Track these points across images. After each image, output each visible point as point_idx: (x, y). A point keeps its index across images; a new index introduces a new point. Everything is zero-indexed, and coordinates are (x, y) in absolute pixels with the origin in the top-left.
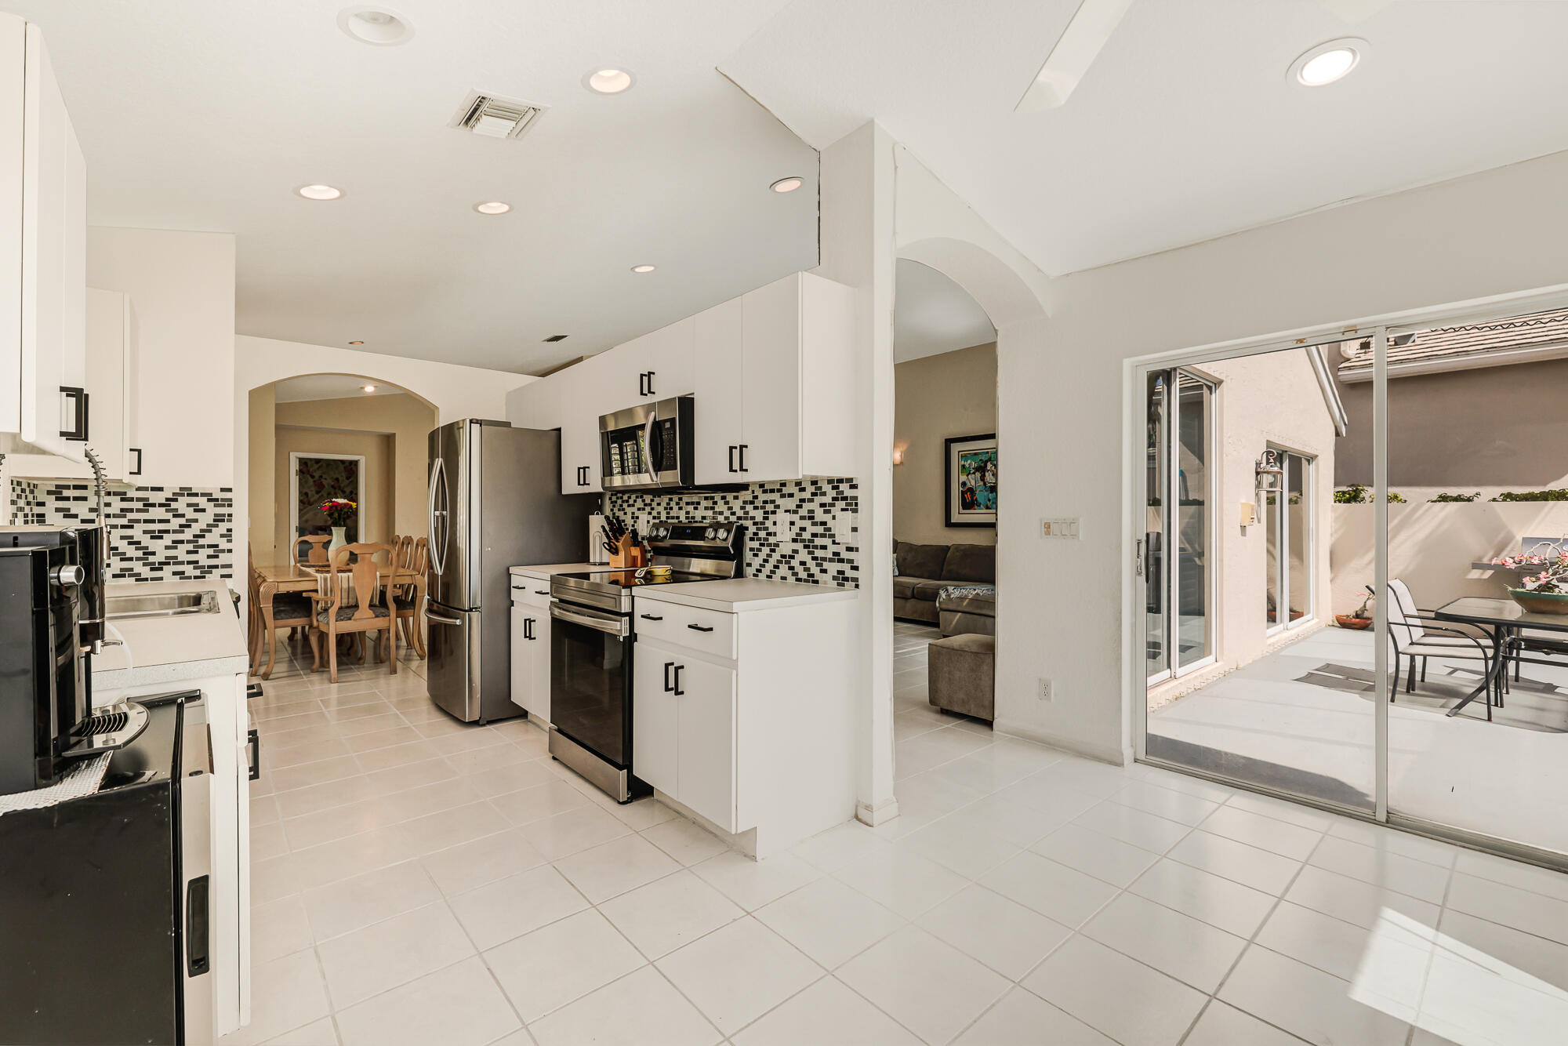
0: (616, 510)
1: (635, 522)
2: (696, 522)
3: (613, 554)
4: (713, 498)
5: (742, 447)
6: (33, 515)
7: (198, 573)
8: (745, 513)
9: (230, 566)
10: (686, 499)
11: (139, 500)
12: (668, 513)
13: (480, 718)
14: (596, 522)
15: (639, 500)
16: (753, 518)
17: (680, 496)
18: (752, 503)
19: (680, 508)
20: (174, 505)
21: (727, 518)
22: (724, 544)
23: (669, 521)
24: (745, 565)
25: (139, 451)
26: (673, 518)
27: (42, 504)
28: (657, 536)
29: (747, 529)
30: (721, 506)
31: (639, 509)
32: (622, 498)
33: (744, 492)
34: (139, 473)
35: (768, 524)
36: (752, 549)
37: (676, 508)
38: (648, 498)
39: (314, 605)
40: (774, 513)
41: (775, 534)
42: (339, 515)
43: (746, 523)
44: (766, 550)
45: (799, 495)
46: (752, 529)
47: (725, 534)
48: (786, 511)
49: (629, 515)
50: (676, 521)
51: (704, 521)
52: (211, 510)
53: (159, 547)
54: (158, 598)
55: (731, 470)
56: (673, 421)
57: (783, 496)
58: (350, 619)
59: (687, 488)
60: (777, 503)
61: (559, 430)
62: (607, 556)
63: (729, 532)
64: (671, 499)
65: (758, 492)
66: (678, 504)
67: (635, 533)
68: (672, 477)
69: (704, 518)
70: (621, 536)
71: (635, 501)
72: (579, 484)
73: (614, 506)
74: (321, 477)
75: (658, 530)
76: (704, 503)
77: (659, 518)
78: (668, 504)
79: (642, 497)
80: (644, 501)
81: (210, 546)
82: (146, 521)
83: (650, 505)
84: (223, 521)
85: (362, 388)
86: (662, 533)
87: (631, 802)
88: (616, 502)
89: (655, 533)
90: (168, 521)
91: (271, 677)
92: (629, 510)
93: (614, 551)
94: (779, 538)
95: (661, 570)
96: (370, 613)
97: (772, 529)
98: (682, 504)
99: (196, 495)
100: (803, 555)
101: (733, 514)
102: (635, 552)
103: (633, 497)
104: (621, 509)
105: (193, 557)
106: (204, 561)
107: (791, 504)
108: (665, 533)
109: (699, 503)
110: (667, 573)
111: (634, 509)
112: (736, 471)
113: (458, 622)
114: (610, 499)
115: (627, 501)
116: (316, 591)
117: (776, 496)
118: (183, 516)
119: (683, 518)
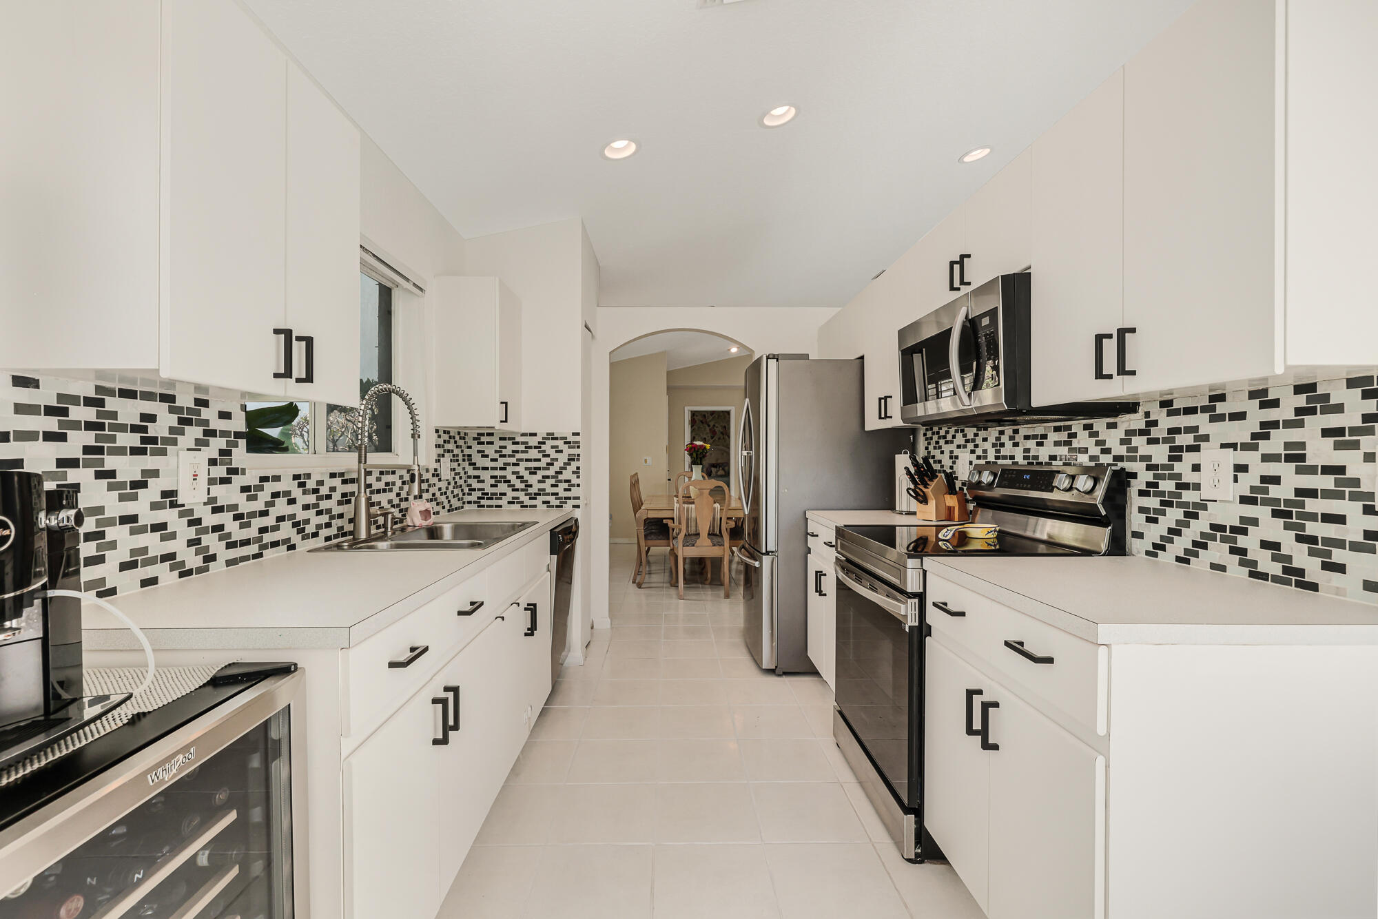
0: (931, 448)
1: (954, 463)
2: (1041, 463)
3: (921, 502)
4: (1069, 428)
5: (1122, 333)
6: (464, 456)
7: (558, 503)
8: (1129, 450)
9: (578, 498)
10: (1024, 430)
11: (523, 443)
12: (998, 451)
13: (776, 667)
14: (902, 461)
15: (959, 435)
16: (1146, 458)
17: (1016, 427)
18: (1142, 433)
19: (1016, 445)
20: (544, 448)
21: (1092, 458)
22: (1087, 500)
23: (1000, 462)
24: (1129, 535)
25: (506, 403)
26: (1005, 457)
27: (470, 447)
28: (979, 482)
29: (1134, 475)
30: (1083, 440)
31: (959, 447)
32: (938, 433)
33: (1127, 417)
34: (506, 421)
35: (1183, 468)
36: (1142, 510)
37: (1009, 444)
38: (970, 432)
39: (671, 531)
40: (1196, 449)
41: (1197, 487)
42: (697, 455)
43: (1129, 466)
44: (1174, 515)
45: (1256, 416)
46: (1145, 476)
47: (1090, 484)
48: (1223, 446)
49: (947, 454)
50: (1009, 462)
51: (1054, 463)
52: (567, 451)
53: (533, 480)
54: (501, 525)
55: (1099, 374)
56: (992, 313)
57: (1214, 419)
58: (693, 545)
59: (1019, 413)
60: (1201, 432)
61: (862, 358)
62: (915, 505)
63: (1096, 481)
64: (1002, 433)
65: (1160, 415)
66: (1011, 438)
67: (951, 478)
68: (990, 397)
69: (1053, 458)
70: (931, 480)
71: (954, 437)
72: (880, 418)
73: (929, 444)
74: (714, 425)
75: (980, 473)
76: (1053, 437)
77: (986, 457)
78: (998, 439)
79: (962, 431)
80: (965, 436)
81: (566, 481)
82: (527, 460)
83: (973, 441)
84: (574, 460)
85: (729, 350)
86: (986, 478)
87: (921, 862)
88: (931, 438)
89: (976, 478)
90: (539, 460)
91: (643, 586)
92: (947, 448)
93: (923, 499)
94: (1205, 493)
95: (981, 531)
96: (708, 542)
97: (1189, 477)
98: (1018, 438)
99: (556, 439)
100: (1272, 528)
101: (1106, 451)
102: (952, 501)
103: (952, 431)
104: (938, 447)
105: (555, 490)
106: (563, 494)
107: (1241, 432)
108: (991, 478)
109: (1044, 437)
110: (990, 536)
111: (953, 447)
112: (1110, 377)
113: (757, 564)
114: (925, 435)
115: (944, 437)
116: (673, 519)
117: (1201, 420)
118: (548, 456)
119: (1019, 458)
